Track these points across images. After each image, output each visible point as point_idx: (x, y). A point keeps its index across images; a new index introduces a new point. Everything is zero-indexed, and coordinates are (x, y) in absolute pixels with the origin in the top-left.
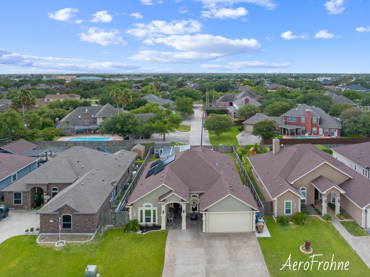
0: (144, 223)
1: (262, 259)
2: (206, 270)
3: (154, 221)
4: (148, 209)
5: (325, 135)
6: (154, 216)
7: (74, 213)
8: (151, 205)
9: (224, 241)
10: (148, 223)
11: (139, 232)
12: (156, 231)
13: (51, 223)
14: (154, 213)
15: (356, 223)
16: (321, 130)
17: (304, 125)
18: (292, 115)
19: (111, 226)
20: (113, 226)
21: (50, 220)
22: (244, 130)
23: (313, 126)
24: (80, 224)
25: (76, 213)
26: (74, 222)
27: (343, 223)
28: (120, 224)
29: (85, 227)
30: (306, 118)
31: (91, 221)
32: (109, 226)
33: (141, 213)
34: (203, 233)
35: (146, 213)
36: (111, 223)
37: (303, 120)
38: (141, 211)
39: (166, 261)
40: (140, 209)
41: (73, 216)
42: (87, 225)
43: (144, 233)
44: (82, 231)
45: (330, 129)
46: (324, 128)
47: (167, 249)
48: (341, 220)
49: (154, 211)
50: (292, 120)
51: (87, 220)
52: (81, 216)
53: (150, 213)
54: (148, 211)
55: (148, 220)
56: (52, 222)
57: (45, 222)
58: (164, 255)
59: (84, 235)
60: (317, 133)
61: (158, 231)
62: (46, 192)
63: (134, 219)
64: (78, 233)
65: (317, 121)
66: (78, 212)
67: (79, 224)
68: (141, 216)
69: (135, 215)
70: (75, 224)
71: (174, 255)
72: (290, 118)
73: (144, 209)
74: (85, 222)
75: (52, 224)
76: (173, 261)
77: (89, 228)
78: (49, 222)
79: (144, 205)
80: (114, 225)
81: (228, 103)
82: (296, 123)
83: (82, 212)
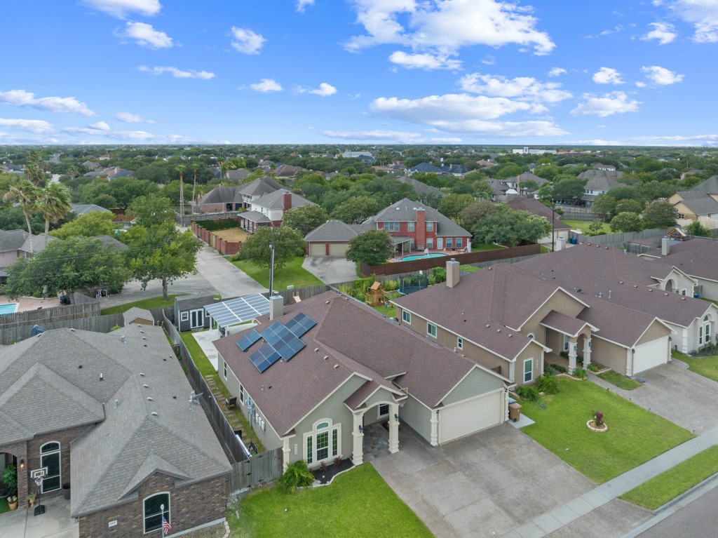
0: (316, 463)
1: (556, 458)
2: (500, 506)
3: (335, 453)
4: (322, 431)
5: (447, 249)
6: (335, 442)
7: (178, 484)
8: (329, 421)
9: (477, 450)
10: (325, 460)
11: (317, 484)
12: (347, 470)
13: (113, 528)
14: (335, 437)
15: (614, 372)
16: (440, 242)
17: (413, 235)
18: (391, 219)
19: (242, 491)
20: (246, 489)
21: (109, 523)
22: (308, 254)
23: (427, 235)
24: (190, 507)
25: (184, 483)
26: (175, 506)
27: (600, 376)
28: (260, 481)
29: (204, 509)
30: (416, 223)
31: (217, 492)
32: (238, 492)
33: (310, 444)
34: (433, 449)
35: (318, 442)
36: (243, 485)
37: (411, 227)
38: (310, 439)
39: (422, 517)
40: (306, 436)
41: (172, 493)
42: (208, 503)
43: (329, 483)
44: (194, 521)
45: (454, 238)
46: (444, 238)
47: (403, 496)
48: (597, 373)
49: (335, 432)
50: (392, 228)
51: (207, 492)
52: (192, 487)
53: (327, 439)
54: (322, 435)
55: (323, 454)
56: (116, 524)
57: (95, 532)
58: (407, 509)
59: (203, 529)
60: (434, 248)
61: (352, 469)
62: (26, 460)
63: (296, 460)
64: (184, 529)
65: (434, 226)
66: (188, 479)
67: (188, 508)
68: (310, 451)
69: (296, 452)
70: (178, 511)
71: (424, 501)
72: (389, 226)
73: (314, 433)
74: (203, 499)
75: (115, 531)
76: (434, 512)
77: (214, 509)
78: (107, 528)
79: (315, 425)
80: (250, 486)
81: (224, 205)
82: (399, 233)
83: (198, 477)
